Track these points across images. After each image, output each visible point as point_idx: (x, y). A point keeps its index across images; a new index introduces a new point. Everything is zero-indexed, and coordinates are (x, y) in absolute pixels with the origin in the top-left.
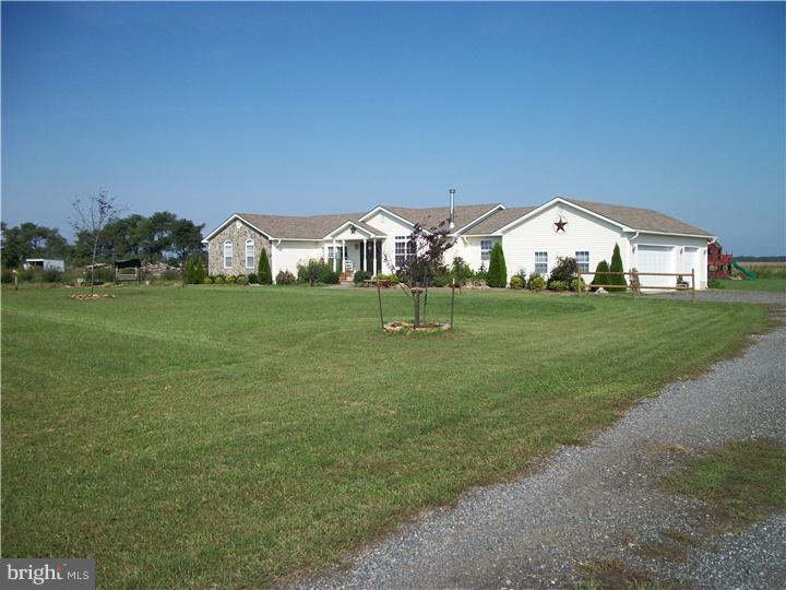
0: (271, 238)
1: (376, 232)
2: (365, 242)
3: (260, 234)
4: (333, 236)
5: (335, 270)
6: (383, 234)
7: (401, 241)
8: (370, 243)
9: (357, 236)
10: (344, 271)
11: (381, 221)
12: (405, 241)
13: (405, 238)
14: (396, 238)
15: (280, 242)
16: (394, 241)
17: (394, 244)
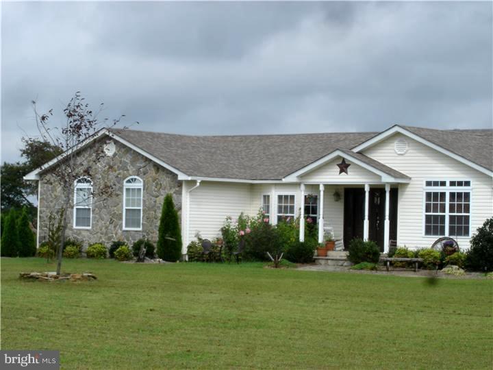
0: (181, 177)
1: (390, 172)
2: (367, 189)
3: (158, 168)
4: (301, 177)
5: (302, 238)
6: (403, 176)
7: (439, 189)
8: (378, 191)
9: (350, 178)
10: (321, 240)
11: (399, 153)
12: (448, 190)
13: (448, 184)
14: (429, 184)
15: (198, 184)
16: (424, 190)
17: (425, 194)
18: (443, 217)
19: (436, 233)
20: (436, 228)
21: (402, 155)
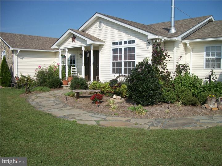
0: (11, 48)
2: (83, 49)
7: (118, 47)
11: (99, 28)
12: (123, 46)
13: (123, 43)
14: (113, 44)
15: (18, 52)
16: (111, 47)
17: (111, 50)
18: (121, 63)
19: (117, 72)
20: (117, 69)
21: (101, 29)
